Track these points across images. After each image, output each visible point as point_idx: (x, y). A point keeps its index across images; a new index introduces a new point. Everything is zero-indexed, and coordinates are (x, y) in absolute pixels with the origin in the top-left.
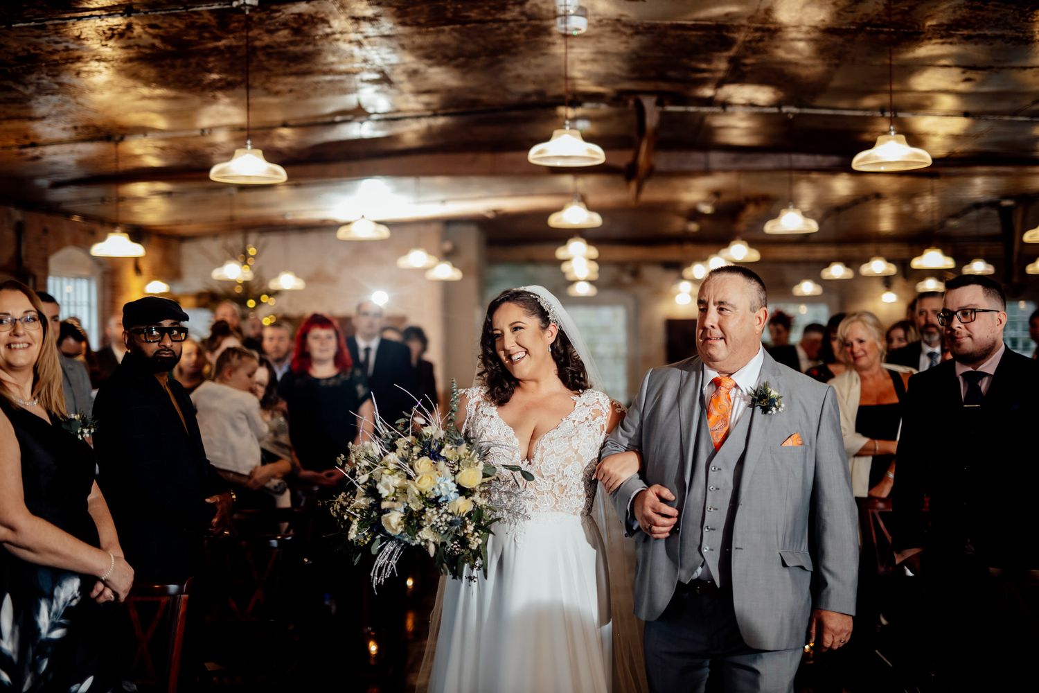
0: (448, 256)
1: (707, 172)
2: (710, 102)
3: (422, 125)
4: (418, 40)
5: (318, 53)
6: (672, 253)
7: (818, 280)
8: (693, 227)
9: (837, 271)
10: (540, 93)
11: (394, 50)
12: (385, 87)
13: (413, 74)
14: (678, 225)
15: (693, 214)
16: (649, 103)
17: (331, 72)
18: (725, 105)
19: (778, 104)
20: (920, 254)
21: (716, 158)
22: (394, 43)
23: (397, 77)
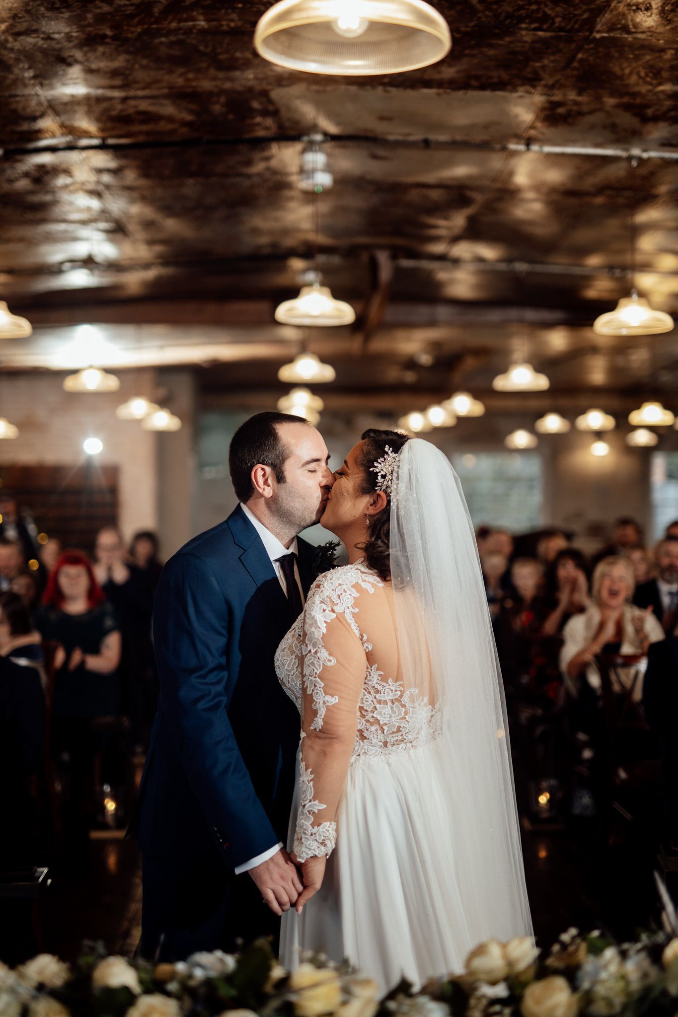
0: (163, 403)
1: (432, 323)
2: (442, 258)
3: (151, 274)
4: (160, 192)
5: (55, 202)
6: (386, 402)
7: (532, 430)
8: (410, 377)
9: (553, 423)
10: (274, 245)
11: (133, 201)
12: (119, 236)
13: (148, 225)
14: (393, 374)
15: (411, 364)
16: (383, 258)
17: (64, 221)
18: (456, 262)
19: (509, 260)
20: (638, 407)
21: (443, 312)
22: (135, 194)
23: (132, 227)
